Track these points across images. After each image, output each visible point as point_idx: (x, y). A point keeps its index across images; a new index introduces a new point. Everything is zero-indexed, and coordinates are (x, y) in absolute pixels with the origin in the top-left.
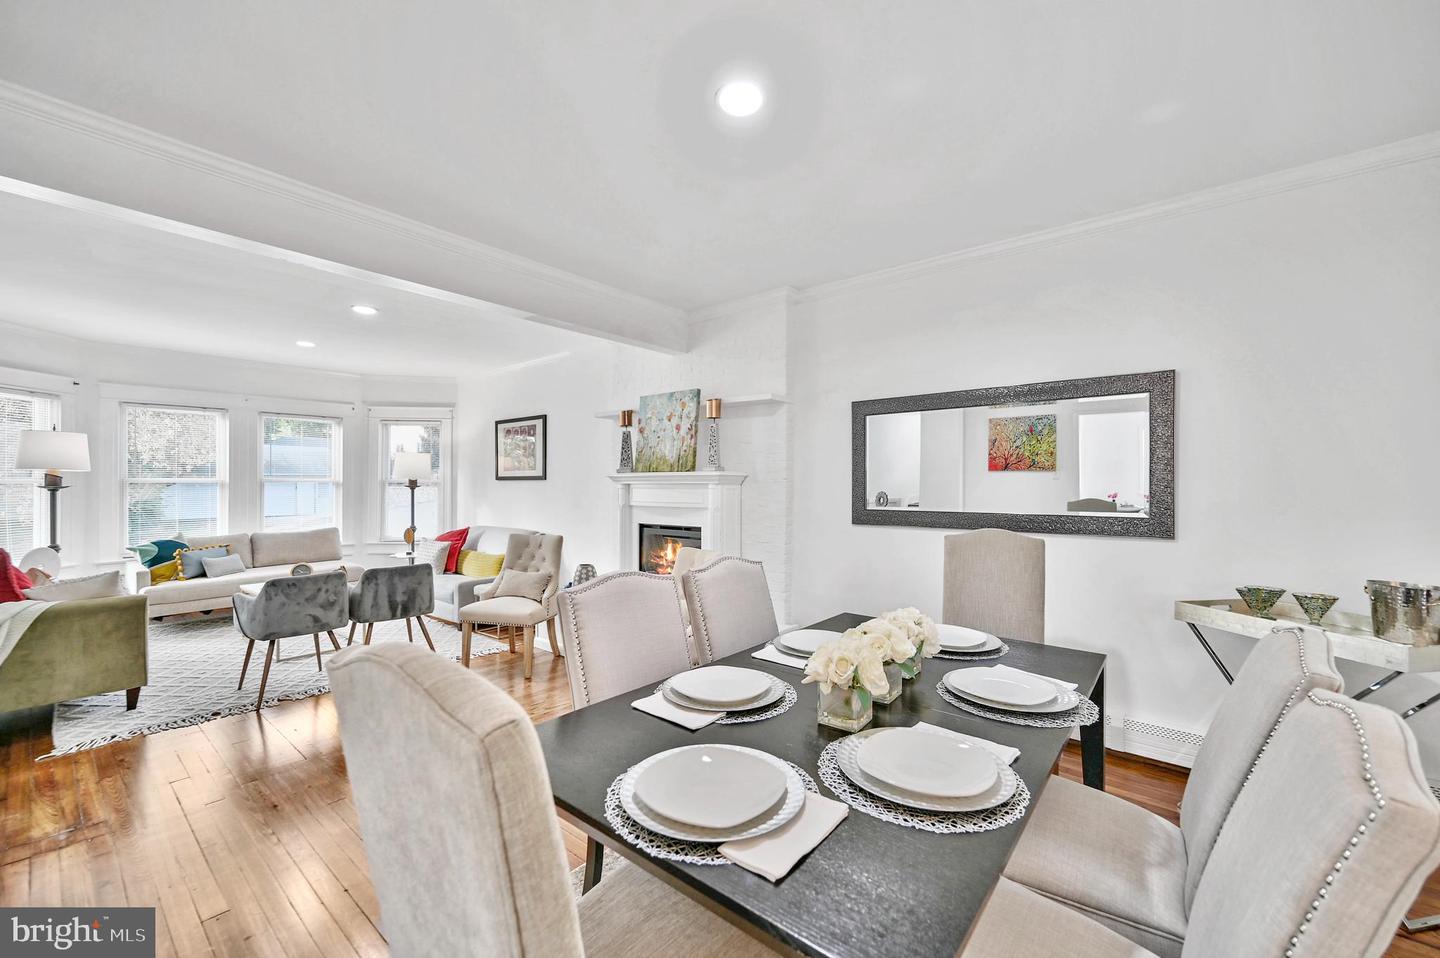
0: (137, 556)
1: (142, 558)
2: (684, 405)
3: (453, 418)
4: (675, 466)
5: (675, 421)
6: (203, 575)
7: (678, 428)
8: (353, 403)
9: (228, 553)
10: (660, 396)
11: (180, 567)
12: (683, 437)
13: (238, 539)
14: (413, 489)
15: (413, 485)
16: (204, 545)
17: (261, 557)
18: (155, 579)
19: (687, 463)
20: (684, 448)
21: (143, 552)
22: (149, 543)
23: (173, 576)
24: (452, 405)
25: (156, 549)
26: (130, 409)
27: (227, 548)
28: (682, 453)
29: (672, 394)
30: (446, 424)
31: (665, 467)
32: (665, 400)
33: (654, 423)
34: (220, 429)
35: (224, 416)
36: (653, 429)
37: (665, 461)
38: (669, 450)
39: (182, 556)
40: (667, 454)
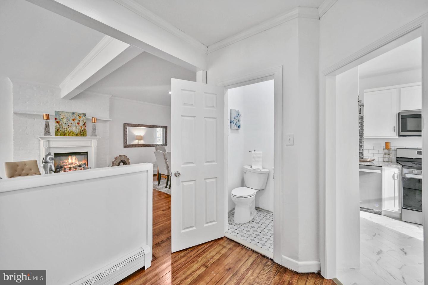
2: (80, 117)
4: (79, 135)
5: (76, 121)
7: (78, 124)
10: (67, 112)
12: (81, 127)
19: (83, 134)
20: (82, 130)
28: (81, 131)
29: (73, 113)
31: (73, 135)
32: (70, 114)
33: (65, 121)
36: (65, 122)
37: (73, 133)
38: (74, 129)
40: (74, 131)
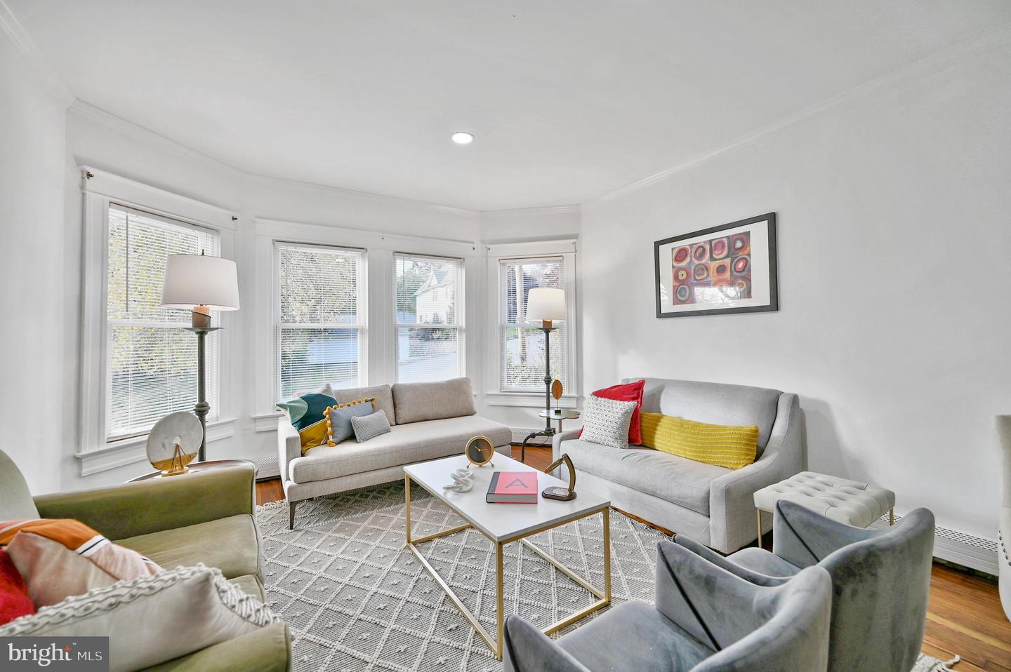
0: (288, 414)
1: (293, 417)
3: (576, 251)
6: (351, 437)
8: (473, 243)
9: (374, 410)
11: (329, 429)
13: (380, 391)
14: (547, 332)
15: (547, 328)
16: (351, 398)
17: (404, 413)
18: (306, 444)
21: (292, 409)
22: (297, 398)
23: (322, 441)
24: (576, 236)
25: (305, 406)
26: (282, 247)
27: (373, 403)
30: (570, 258)
34: (362, 268)
35: (363, 256)
39: (332, 415)
